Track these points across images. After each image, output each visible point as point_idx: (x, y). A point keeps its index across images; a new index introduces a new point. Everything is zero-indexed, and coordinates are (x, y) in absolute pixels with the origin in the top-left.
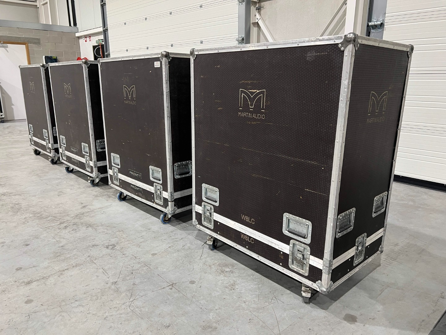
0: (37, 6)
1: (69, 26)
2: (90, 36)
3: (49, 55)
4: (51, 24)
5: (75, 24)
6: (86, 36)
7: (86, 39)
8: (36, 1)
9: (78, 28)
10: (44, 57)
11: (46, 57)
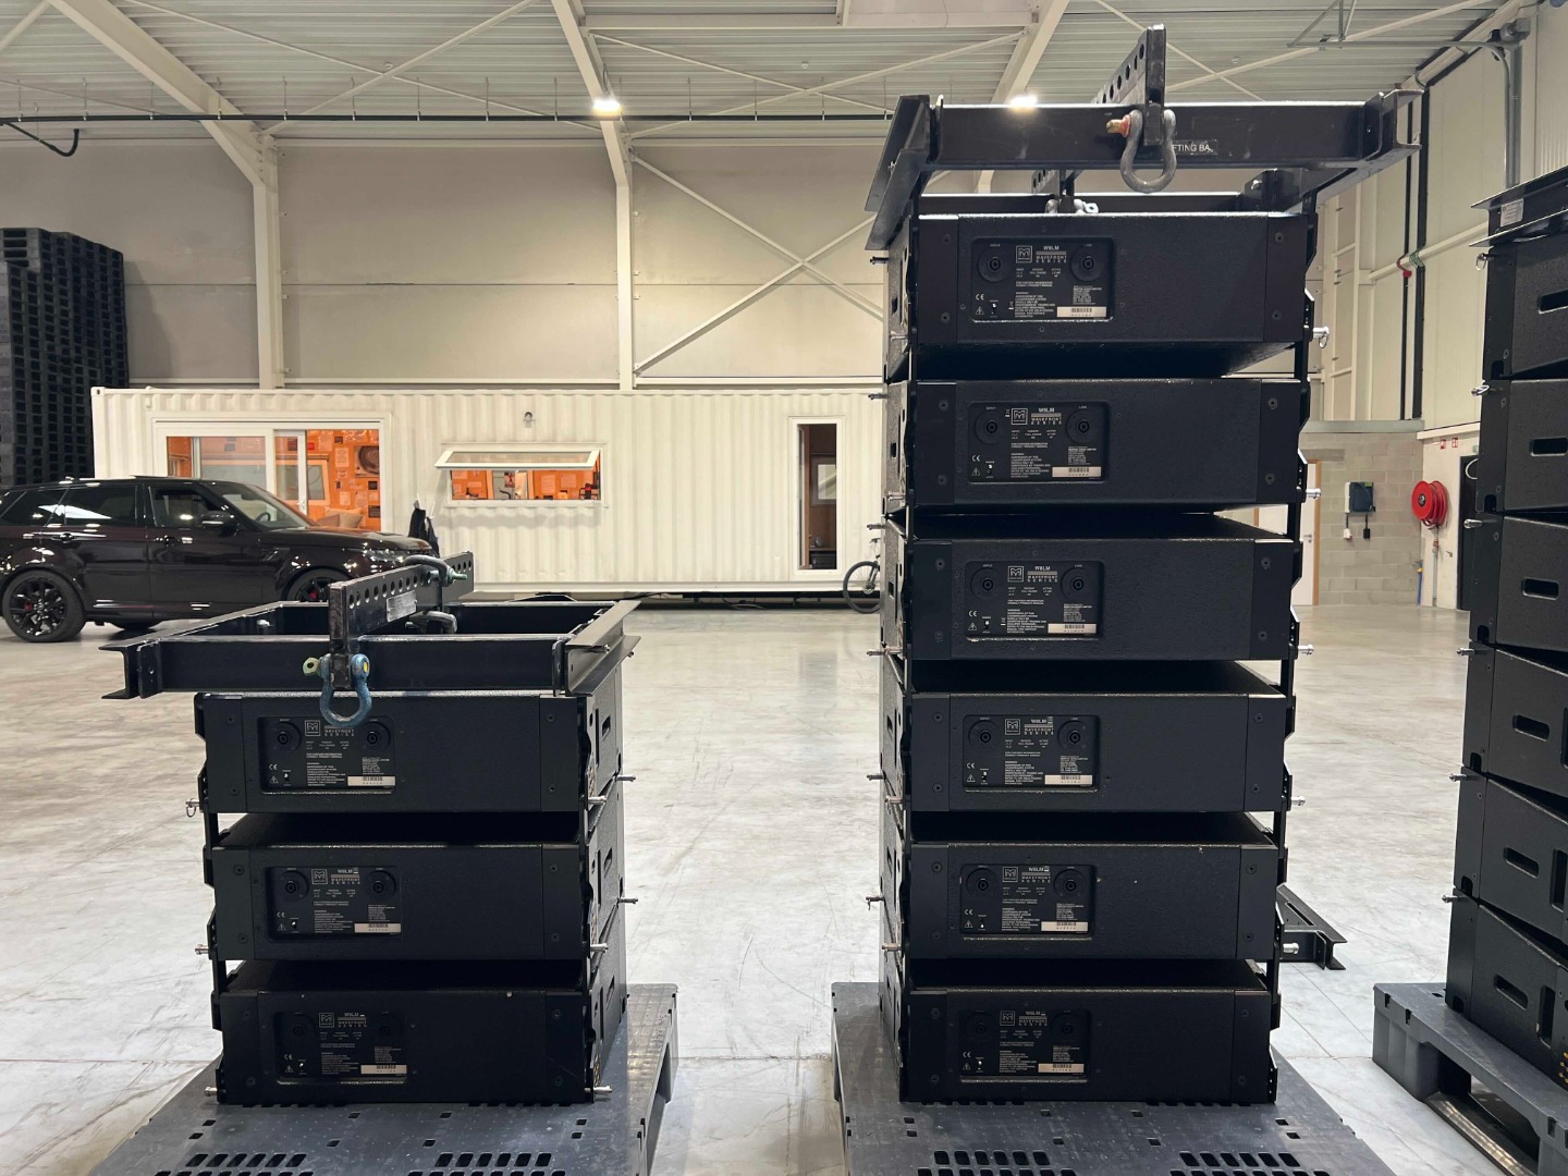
0: (1319, 380)
1: (1399, 417)
2: (1455, 438)
3: (1358, 481)
4: (1352, 418)
5: (1417, 413)
6: (1444, 439)
7: (1442, 443)
8: (1319, 371)
9: (1423, 422)
10: (1349, 484)
11: (1351, 486)
